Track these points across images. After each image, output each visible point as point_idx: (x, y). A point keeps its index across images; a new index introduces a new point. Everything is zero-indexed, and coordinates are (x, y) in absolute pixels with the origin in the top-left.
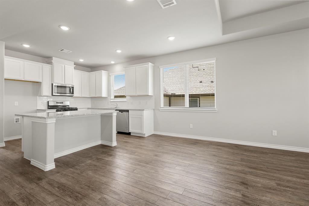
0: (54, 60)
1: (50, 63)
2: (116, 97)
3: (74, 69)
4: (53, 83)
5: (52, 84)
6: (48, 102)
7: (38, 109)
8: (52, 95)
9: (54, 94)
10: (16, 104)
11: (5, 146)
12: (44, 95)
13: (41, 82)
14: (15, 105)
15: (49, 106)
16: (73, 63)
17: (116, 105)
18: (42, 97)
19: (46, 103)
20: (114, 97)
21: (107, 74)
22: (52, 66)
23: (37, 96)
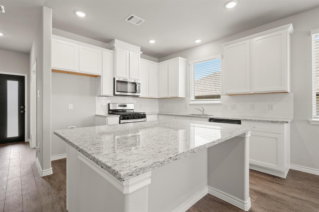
0: (117, 43)
1: (112, 48)
2: (197, 98)
3: (141, 58)
4: (115, 77)
5: (114, 79)
6: (109, 104)
7: (96, 114)
8: (114, 94)
9: (116, 93)
10: (71, 107)
11: (52, 173)
12: (104, 93)
13: (101, 76)
14: (69, 109)
15: (109, 110)
16: (139, 48)
17: (202, 110)
18: (101, 97)
19: (106, 106)
20: (194, 98)
21: (185, 62)
22: (114, 53)
23: (96, 95)
